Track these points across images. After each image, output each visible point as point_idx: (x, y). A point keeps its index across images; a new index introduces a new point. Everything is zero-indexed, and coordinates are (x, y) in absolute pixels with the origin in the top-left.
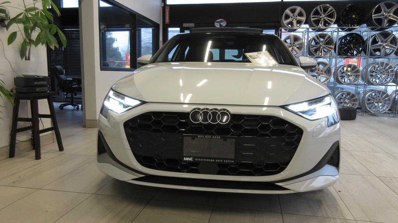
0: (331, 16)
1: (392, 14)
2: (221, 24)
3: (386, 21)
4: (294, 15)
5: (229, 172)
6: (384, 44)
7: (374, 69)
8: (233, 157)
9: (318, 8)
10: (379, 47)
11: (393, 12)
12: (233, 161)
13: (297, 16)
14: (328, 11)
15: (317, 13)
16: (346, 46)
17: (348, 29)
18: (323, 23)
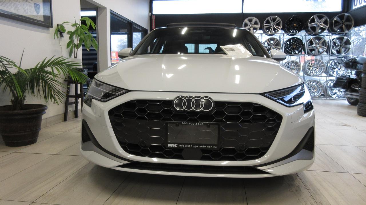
0: (278, 24)
1: (322, 24)
3: (318, 28)
4: (251, 24)
5: (212, 158)
6: (317, 46)
7: (312, 65)
8: (216, 143)
9: (269, 18)
10: (313, 48)
11: (323, 22)
12: (216, 147)
13: (253, 25)
14: (276, 21)
15: (268, 22)
16: (290, 47)
17: (291, 34)
18: (272, 29)
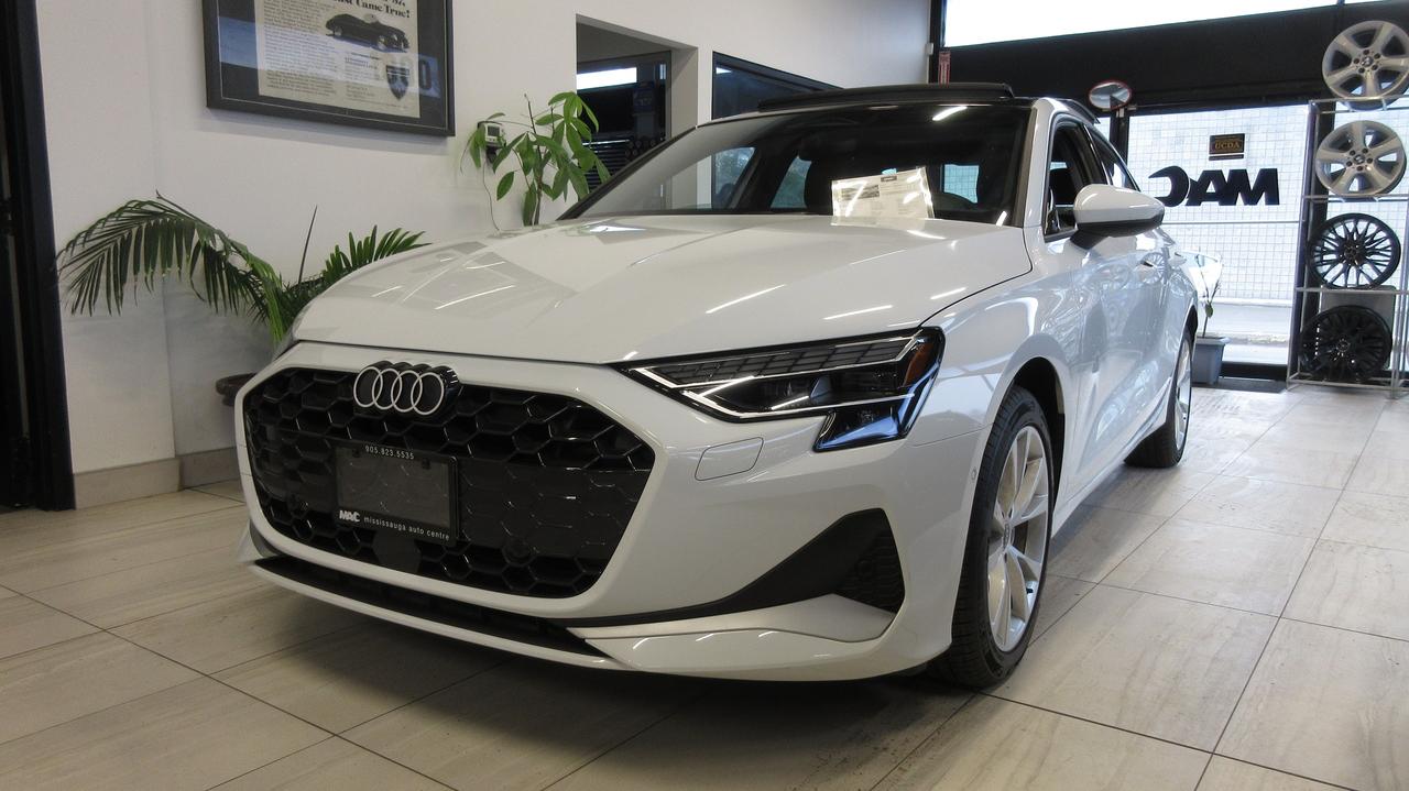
2: (1117, 95)
4: (1366, 52)
5: (447, 572)
8: (447, 524)
12: (447, 537)
13: (1378, 56)
